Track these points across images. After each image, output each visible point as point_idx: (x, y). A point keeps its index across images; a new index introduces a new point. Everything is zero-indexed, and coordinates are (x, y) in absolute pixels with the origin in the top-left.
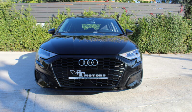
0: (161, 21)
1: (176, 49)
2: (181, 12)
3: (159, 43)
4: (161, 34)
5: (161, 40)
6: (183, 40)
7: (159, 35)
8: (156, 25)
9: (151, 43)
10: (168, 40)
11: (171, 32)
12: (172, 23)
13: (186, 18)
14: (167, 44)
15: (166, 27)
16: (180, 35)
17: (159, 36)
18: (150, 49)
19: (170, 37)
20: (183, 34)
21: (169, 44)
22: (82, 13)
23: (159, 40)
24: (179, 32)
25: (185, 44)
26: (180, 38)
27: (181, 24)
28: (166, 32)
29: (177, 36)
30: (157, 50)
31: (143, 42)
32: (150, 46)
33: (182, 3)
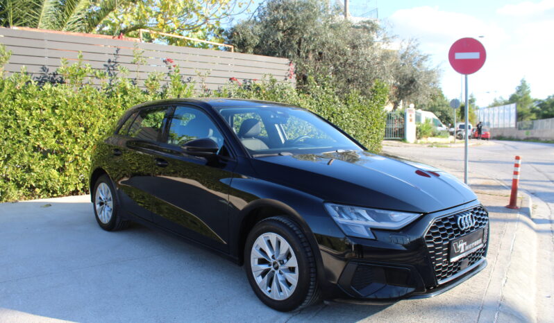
2: (290, 78)
13: (303, 92)
33: (291, 59)
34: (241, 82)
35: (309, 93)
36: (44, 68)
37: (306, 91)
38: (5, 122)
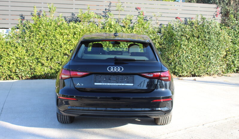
0: (194, 30)
1: (213, 69)
2: (217, 16)
3: (191, 61)
4: (194, 49)
5: (194, 57)
6: (222, 56)
7: (191, 50)
8: (187, 35)
9: (180, 61)
10: (203, 57)
11: (207, 46)
12: (207, 32)
13: (225, 26)
14: (202, 62)
15: (200, 38)
16: (218, 50)
17: (191, 52)
18: (179, 70)
19: (206, 53)
20: (222, 48)
21: (204, 62)
22: (72, 14)
23: (192, 57)
24: (217, 45)
25: (225, 62)
26: (219, 54)
27: (219, 33)
28: (201, 45)
29: (214, 50)
30: (189, 72)
31: (169, 61)
32: (179, 66)
33: (218, 4)
34: (183, 20)
35: (229, 26)
36: (73, 14)
37: (227, 25)
38: (51, 41)
